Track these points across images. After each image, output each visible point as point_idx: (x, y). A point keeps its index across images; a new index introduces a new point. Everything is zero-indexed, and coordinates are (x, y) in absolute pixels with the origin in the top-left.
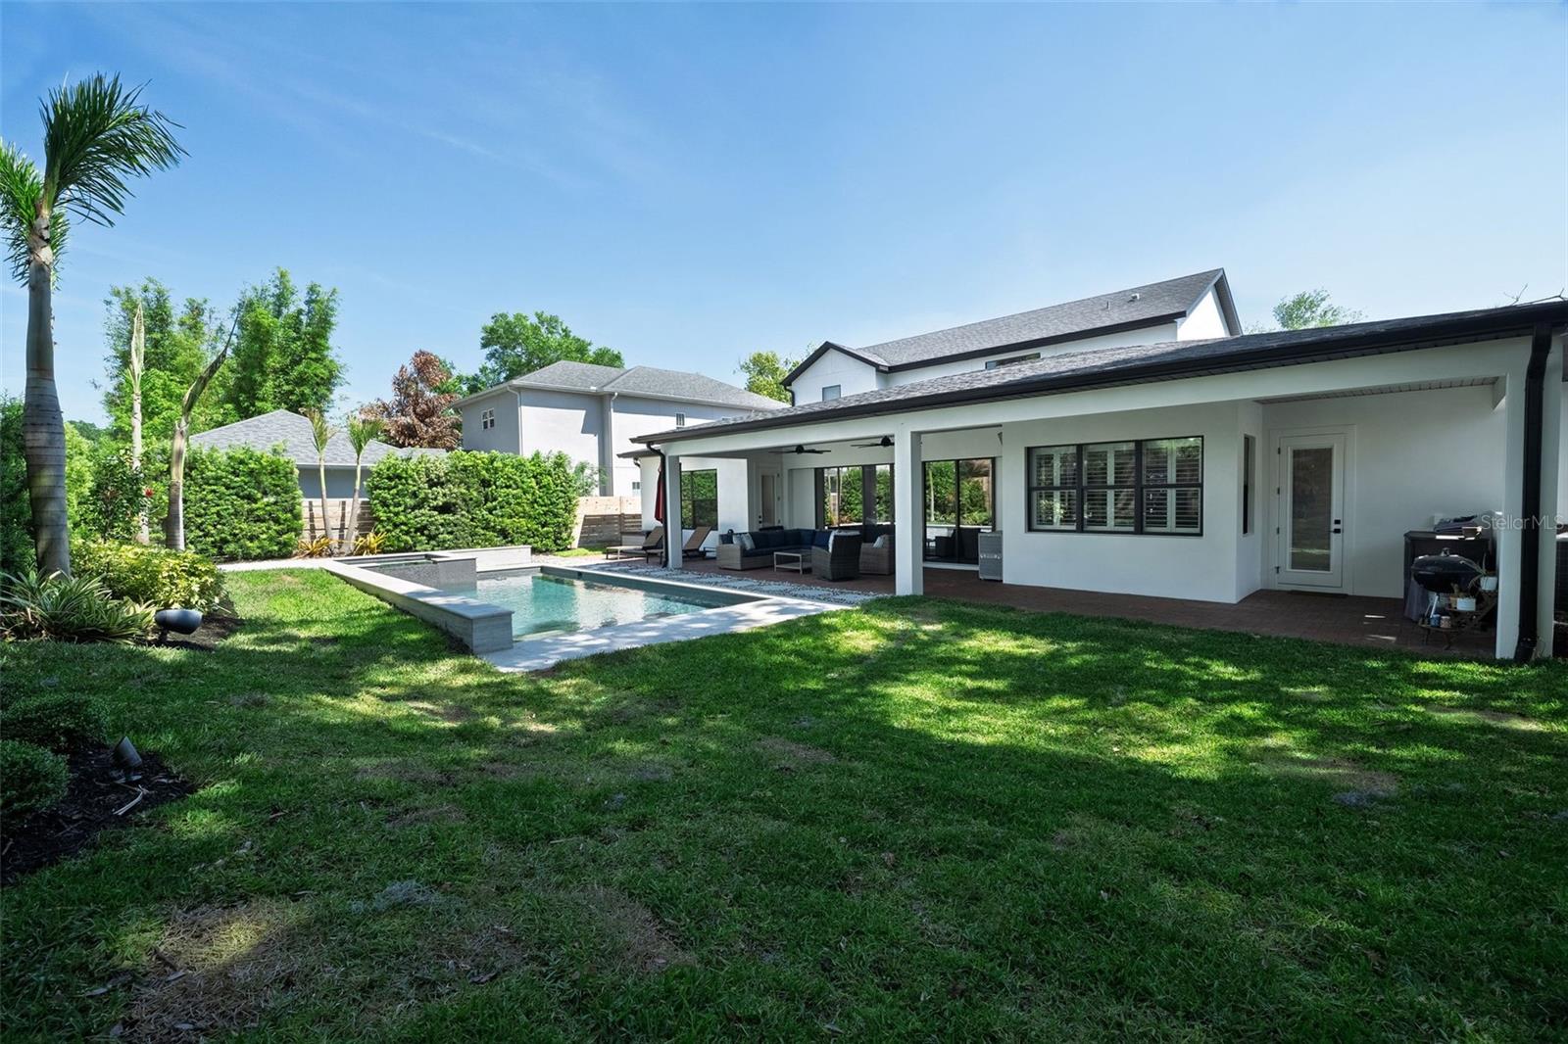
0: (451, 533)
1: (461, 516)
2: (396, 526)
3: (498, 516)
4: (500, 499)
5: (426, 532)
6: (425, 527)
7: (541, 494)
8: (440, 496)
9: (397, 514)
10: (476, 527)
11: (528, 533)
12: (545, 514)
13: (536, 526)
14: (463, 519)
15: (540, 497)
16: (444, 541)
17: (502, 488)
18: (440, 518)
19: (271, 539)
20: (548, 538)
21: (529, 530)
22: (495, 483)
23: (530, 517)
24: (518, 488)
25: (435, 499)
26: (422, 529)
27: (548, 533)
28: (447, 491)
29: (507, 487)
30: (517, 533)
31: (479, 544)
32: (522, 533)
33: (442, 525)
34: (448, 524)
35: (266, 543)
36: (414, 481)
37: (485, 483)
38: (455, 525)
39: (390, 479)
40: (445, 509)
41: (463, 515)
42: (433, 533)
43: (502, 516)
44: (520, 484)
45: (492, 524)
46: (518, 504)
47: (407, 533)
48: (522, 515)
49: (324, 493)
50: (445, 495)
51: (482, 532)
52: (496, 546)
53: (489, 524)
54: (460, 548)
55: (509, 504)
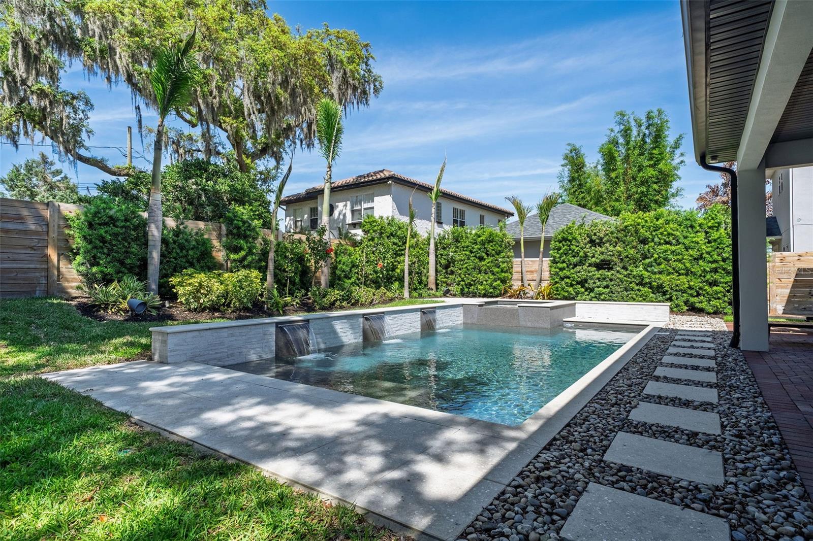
0: (607, 287)
1: (617, 273)
2: (562, 279)
3: (655, 273)
4: (656, 256)
5: (587, 285)
6: (586, 280)
7: (709, 249)
8: (597, 254)
9: (562, 269)
10: (631, 283)
11: (690, 292)
12: (715, 271)
13: (701, 285)
14: (618, 275)
15: (708, 253)
16: (600, 294)
17: (660, 244)
18: (598, 274)
19: (491, 285)
20: (719, 298)
21: (690, 288)
22: (653, 240)
23: (694, 274)
24: (679, 244)
25: (593, 256)
26: (582, 283)
27: (717, 293)
28: (603, 250)
29: (667, 243)
30: (676, 291)
31: (634, 300)
32: (684, 292)
33: (598, 279)
34: (604, 279)
35: (487, 287)
36: (578, 242)
37: (644, 241)
38: (611, 280)
39: (560, 242)
40: (604, 265)
41: (618, 272)
42: (591, 286)
43: (660, 273)
44: (682, 240)
45: (647, 280)
46: (679, 261)
47: (572, 285)
48: (683, 271)
49: (523, 254)
50: (602, 253)
51: (636, 288)
52: (652, 302)
53: (643, 280)
54: (615, 301)
55: (666, 259)
